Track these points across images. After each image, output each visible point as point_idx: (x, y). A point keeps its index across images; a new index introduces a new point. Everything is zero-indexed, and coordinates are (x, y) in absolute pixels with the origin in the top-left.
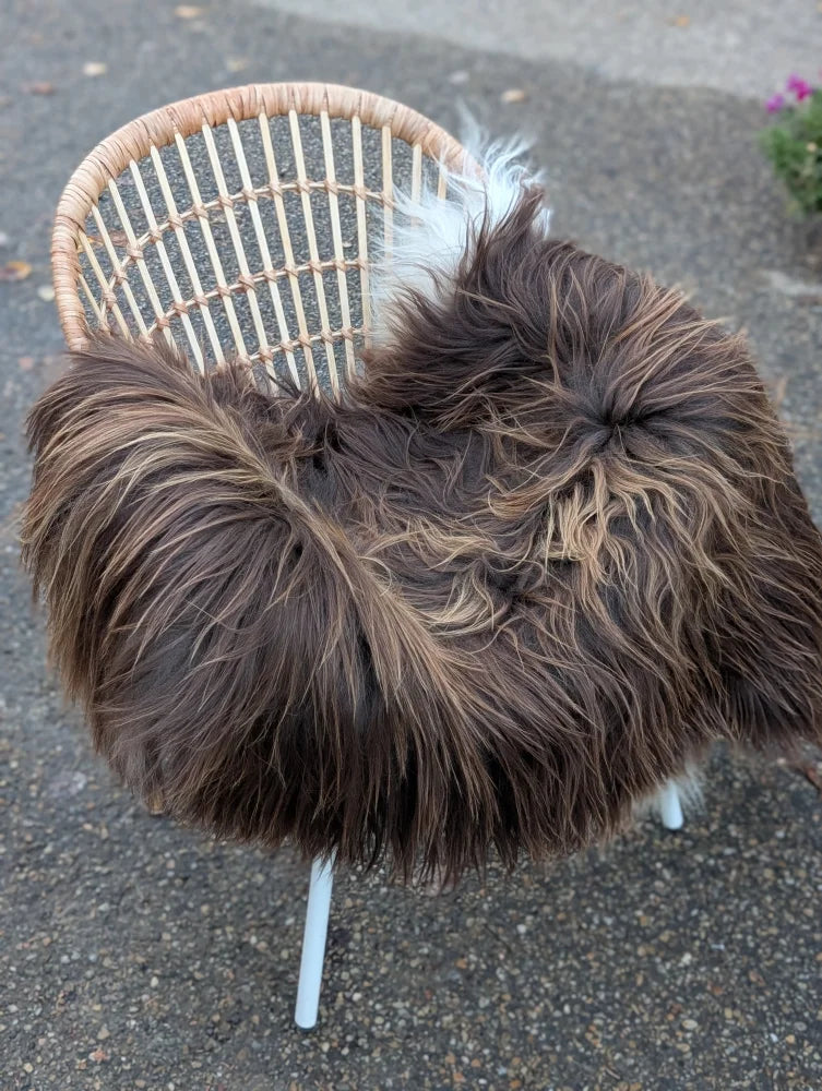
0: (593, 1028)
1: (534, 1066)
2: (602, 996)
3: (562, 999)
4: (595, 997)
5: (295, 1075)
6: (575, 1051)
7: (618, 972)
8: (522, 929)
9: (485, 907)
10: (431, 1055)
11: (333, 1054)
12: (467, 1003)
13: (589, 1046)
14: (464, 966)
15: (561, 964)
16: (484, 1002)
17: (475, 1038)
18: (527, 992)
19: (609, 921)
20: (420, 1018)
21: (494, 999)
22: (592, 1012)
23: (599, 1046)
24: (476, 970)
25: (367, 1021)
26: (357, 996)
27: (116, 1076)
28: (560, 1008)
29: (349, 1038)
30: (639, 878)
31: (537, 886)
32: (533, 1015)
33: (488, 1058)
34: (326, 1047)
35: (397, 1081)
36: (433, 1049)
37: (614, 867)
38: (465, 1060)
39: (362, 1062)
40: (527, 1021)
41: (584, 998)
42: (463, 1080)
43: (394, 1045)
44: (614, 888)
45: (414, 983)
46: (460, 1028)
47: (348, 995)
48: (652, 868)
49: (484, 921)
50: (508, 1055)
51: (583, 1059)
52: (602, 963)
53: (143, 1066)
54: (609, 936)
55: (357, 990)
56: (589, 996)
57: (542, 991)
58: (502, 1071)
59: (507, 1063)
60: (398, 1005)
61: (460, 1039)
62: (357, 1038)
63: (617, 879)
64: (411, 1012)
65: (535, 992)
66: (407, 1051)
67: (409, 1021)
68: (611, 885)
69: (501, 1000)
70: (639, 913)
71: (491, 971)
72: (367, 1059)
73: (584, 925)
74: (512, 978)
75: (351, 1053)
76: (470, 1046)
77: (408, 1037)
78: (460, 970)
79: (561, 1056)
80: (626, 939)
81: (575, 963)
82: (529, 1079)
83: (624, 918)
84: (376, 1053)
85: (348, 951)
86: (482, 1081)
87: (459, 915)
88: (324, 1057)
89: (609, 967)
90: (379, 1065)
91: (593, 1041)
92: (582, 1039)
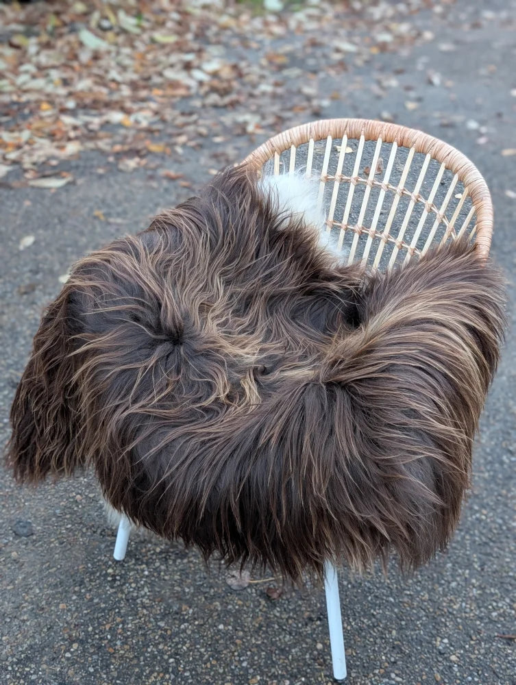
0: (161, 675)
1: (126, 655)
2: (187, 674)
3: (178, 657)
4: (185, 671)
5: (89, 565)
6: (142, 671)
7: (207, 677)
8: (221, 627)
9: (230, 607)
10: (119, 612)
11: (107, 575)
12: (158, 617)
13: (148, 677)
14: (183, 609)
15: (203, 650)
16: (162, 624)
17: (136, 627)
18: (177, 639)
19: (245, 664)
20: (141, 601)
21: (166, 627)
22: (173, 672)
23: (150, 681)
24: (183, 615)
25: (132, 581)
26: (146, 573)
27: (70, 508)
28: (170, 657)
29: (118, 578)
30: (287, 671)
31: (257, 625)
32: (161, 647)
33: (125, 635)
34: (110, 571)
35: (97, 604)
36: (122, 611)
37: (290, 657)
38: (121, 626)
39: (106, 587)
40: (156, 645)
41: (182, 666)
42: (107, 629)
43: (120, 595)
44: (273, 662)
45: (163, 592)
46: (140, 618)
47: (146, 569)
48: (299, 676)
49: (219, 609)
50: (129, 643)
51: (139, 676)
52: (211, 669)
53: (78, 514)
54: (233, 667)
55: (150, 572)
56: (184, 668)
57: (180, 646)
58: (118, 643)
59: (123, 643)
60: (146, 590)
61: (133, 620)
62: (119, 580)
63: (281, 661)
64: (143, 597)
65: (177, 644)
66: (119, 602)
67: (138, 597)
68: (274, 659)
69: (166, 631)
70: (259, 678)
71: (184, 621)
72: (108, 588)
73: (236, 654)
74: (184, 631)
75: (109, 581)
76: (130, 626)
77: (128, 600)
78: (180, 609)
79: (137, 665)
80: (234, 675)
81: (206, 656)
82: (117, 655)
83: (251, 671)
84: (112, 590)
85: (174, 561)
86: (109, 637)
87: (219, 597)
88: (104, 572)
89: (209, 672)
90: (106, 593)
91: (152, 677)
92: (152, 672)
